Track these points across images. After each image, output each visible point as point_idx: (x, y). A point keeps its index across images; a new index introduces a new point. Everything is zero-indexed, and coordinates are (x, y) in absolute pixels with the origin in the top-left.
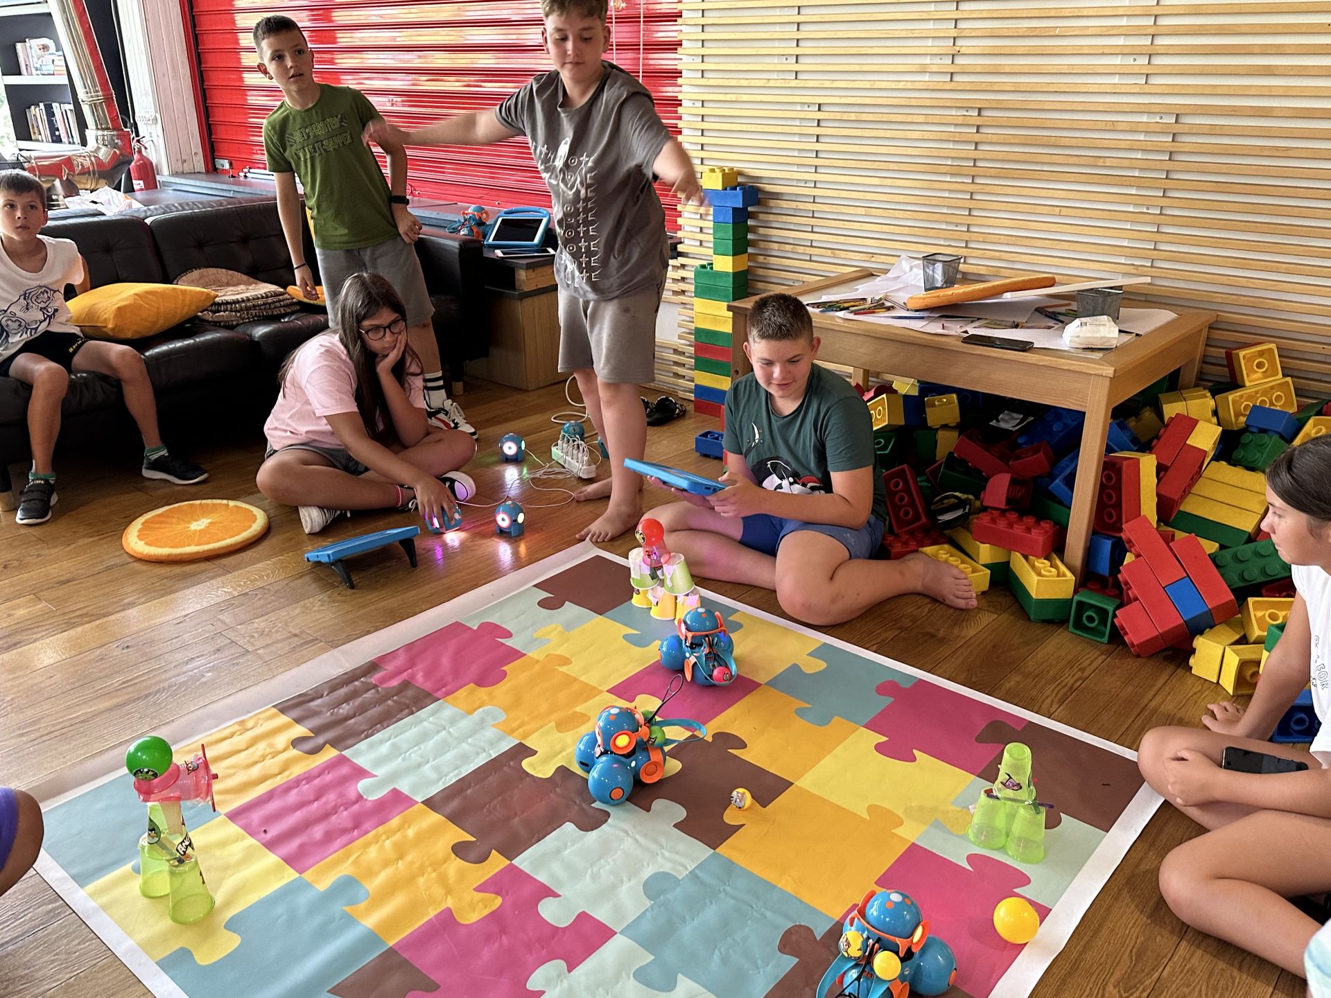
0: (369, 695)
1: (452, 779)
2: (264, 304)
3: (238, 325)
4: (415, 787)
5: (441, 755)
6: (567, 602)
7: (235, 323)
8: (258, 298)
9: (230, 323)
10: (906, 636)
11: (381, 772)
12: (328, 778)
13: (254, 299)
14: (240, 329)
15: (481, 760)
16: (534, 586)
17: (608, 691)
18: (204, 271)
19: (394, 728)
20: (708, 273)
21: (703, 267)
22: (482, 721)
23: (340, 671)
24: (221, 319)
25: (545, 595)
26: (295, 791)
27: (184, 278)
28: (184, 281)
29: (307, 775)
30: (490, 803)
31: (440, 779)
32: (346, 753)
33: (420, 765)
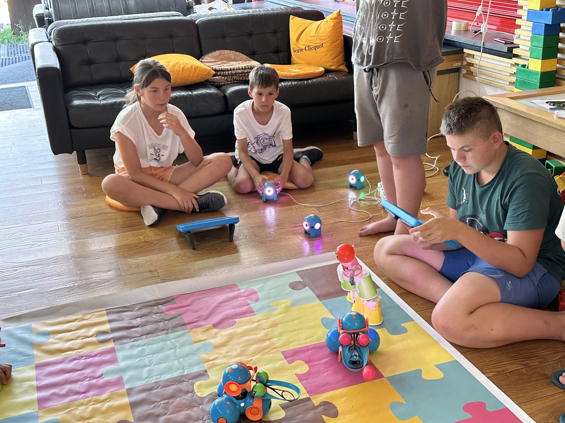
0: (155, 317)
1: (153, 380)
2: (242, 73)
3: (224, 85)
4: (130, 379)
5: (159, 364)
6: (307, 287)
7: (223, 83)
8: (240, 69)
9: (220, 83)
10: (525, 372)
11: (122, 364)
12: (97, 359)
13: (237, 69)
14: (223, 88)
15: (176, 374)
16: (296, 272)
17: (283, 353)
18: (223, 51)
19: (152, 340)
20: (525, 71)
21: (524, 66)
22: (198, 349)
23: (154, 298)
24: (216, 81)
25: (298, 279)
26: (77, 361)
27: (210, 55)
28: (208, 57)
29: (89, 354)
30: (159, 402)
31: (147, 378)
32: (117, 347)
33: (144, 366)
